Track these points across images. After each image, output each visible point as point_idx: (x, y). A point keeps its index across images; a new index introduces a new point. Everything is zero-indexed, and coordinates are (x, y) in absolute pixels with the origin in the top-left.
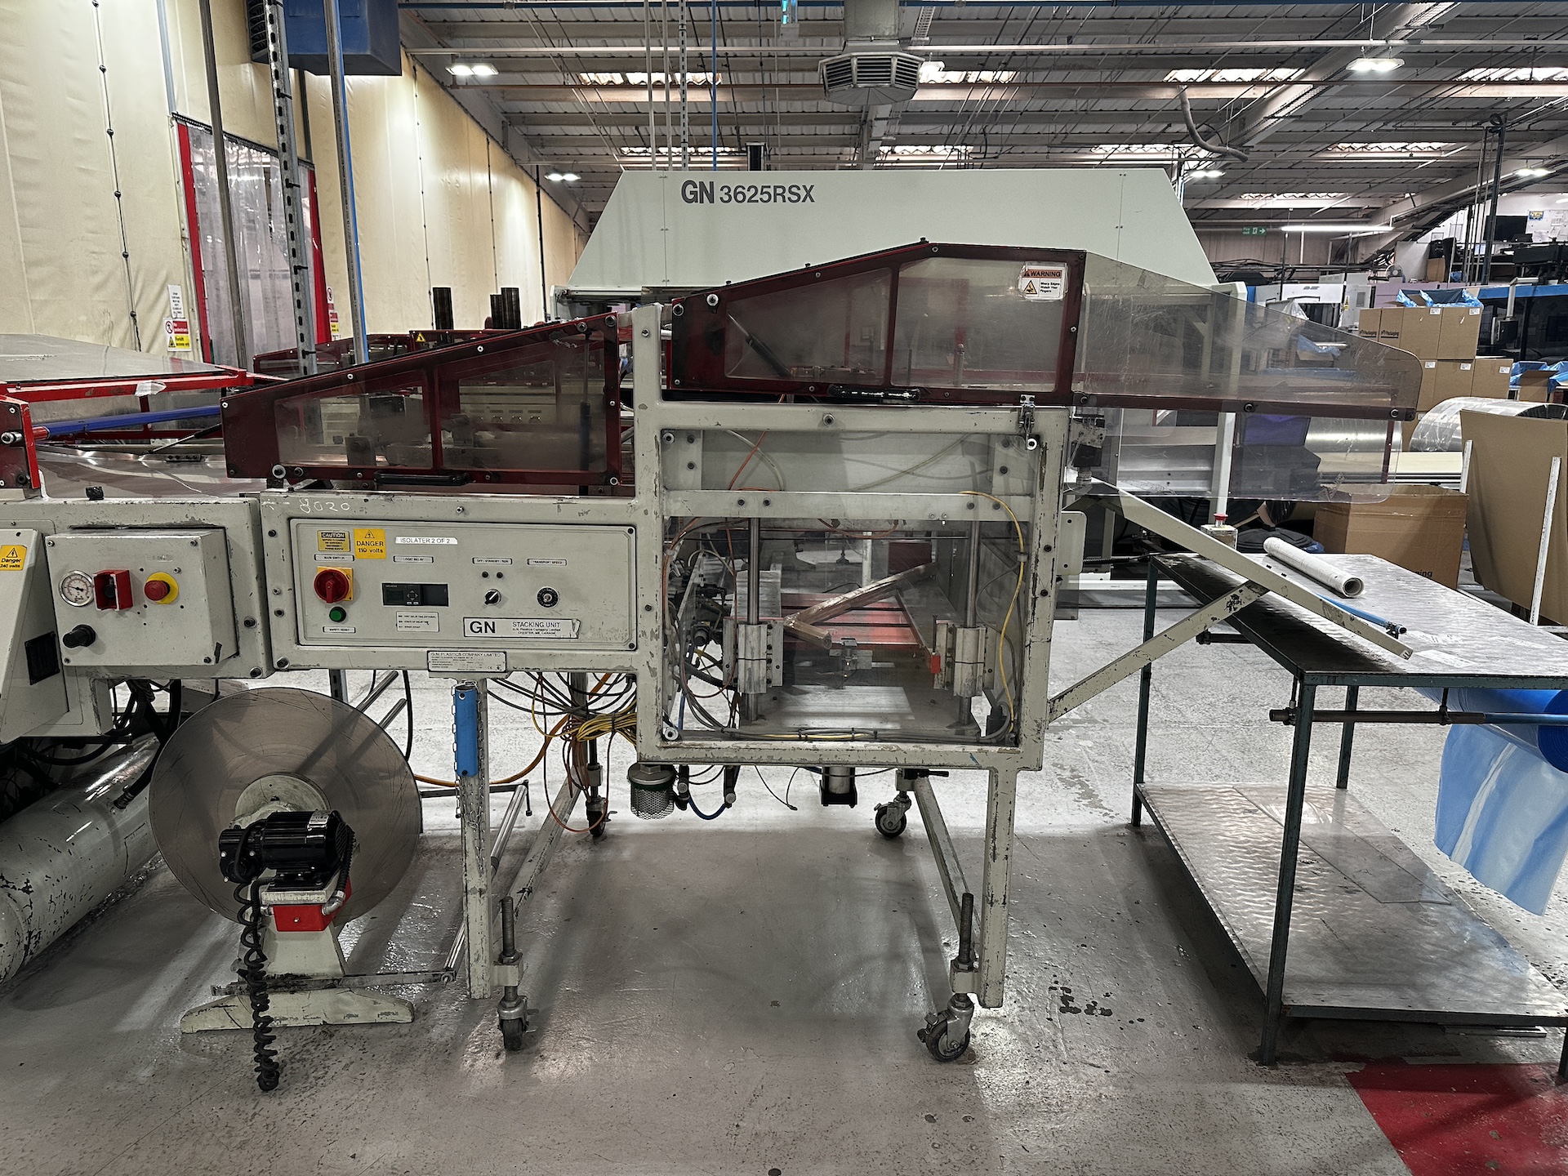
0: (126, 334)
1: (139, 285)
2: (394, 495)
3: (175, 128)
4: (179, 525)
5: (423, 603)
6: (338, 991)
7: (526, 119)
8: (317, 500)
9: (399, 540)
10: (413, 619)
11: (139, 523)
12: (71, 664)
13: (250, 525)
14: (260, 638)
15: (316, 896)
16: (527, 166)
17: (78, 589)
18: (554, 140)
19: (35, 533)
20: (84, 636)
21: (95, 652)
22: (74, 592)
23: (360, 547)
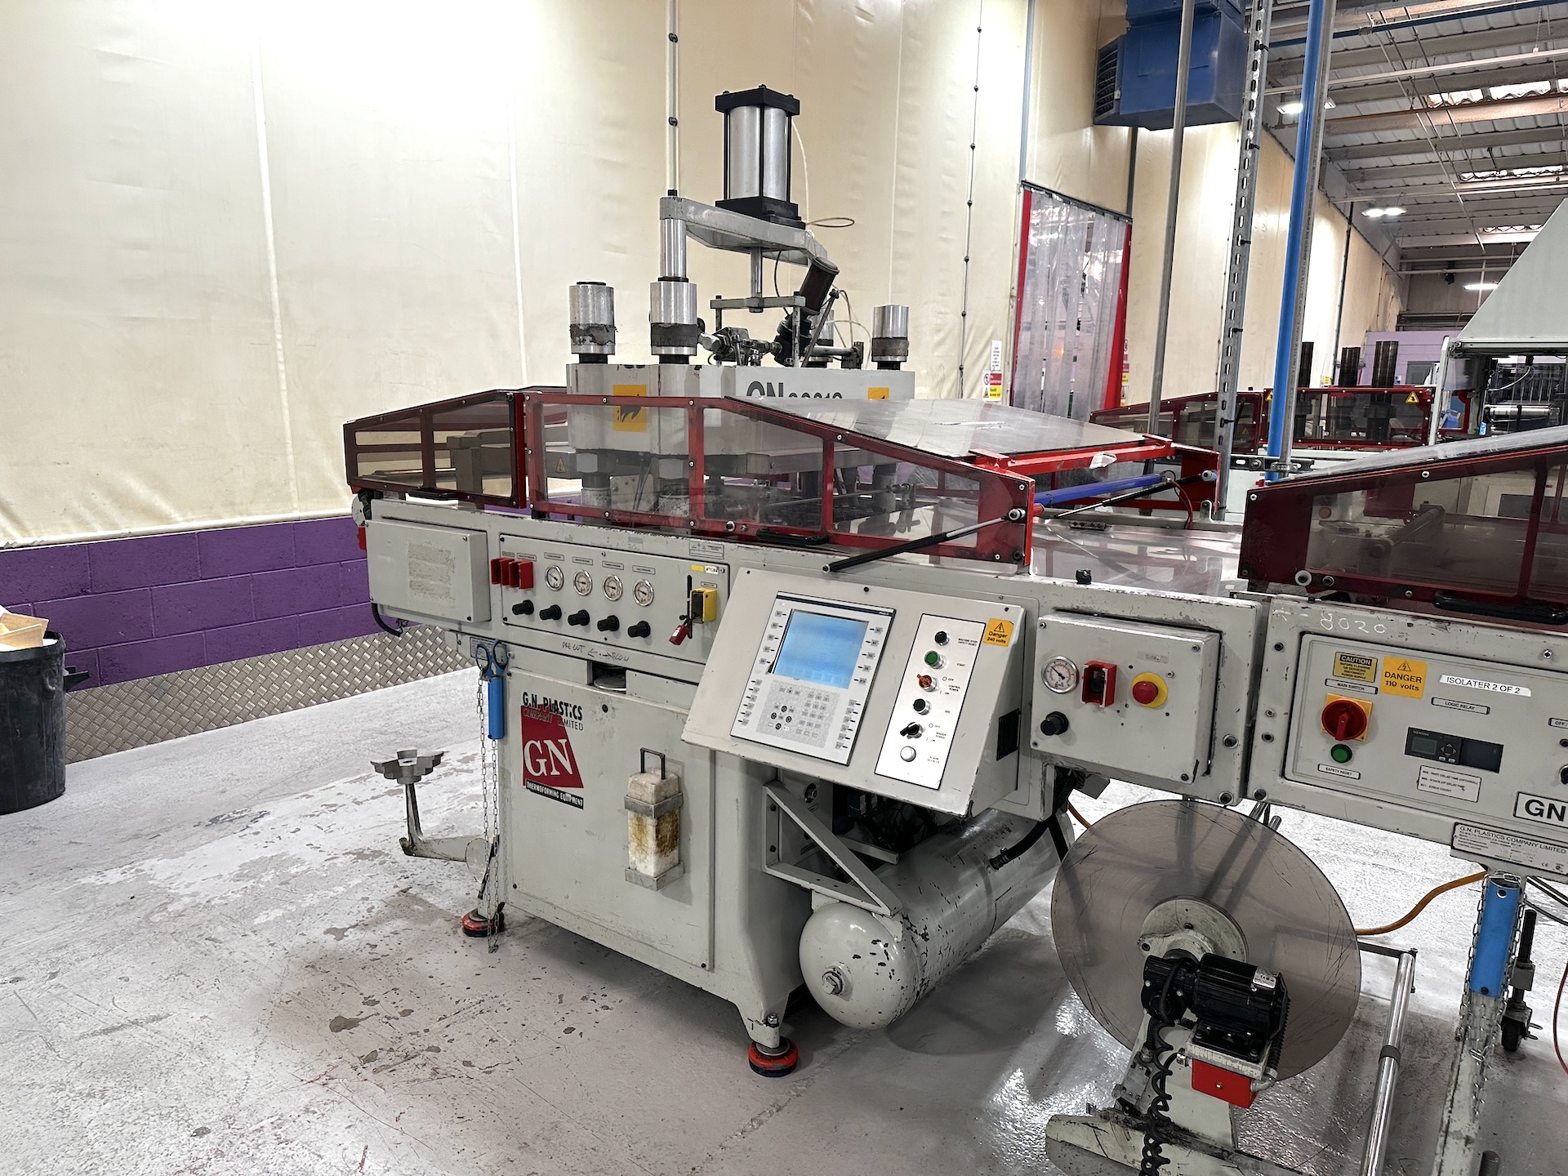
0: (953, 386)
1: (970, 340)
2: (1450, 622)
3: (1022, 194)
4: (1170, 621)
5: (1461, 761)
6: (1224, 1163)
7: (1347, 152)
8: (1345, 615)
9: (1444, 679)
10: (1442, 779)
11: (1127, 614)
12: (1039, 748)
13: (1252, 634)
14: (1238, 761)
15: (1250, 1069)
16: (1340, 203)
17: (1060, 675)
18: (1380, 172)
19: (1022, 610)
20: (1057, 724)
21: (1065, 742)
22: (1056, 677)
23: (1389, 679)
